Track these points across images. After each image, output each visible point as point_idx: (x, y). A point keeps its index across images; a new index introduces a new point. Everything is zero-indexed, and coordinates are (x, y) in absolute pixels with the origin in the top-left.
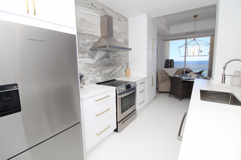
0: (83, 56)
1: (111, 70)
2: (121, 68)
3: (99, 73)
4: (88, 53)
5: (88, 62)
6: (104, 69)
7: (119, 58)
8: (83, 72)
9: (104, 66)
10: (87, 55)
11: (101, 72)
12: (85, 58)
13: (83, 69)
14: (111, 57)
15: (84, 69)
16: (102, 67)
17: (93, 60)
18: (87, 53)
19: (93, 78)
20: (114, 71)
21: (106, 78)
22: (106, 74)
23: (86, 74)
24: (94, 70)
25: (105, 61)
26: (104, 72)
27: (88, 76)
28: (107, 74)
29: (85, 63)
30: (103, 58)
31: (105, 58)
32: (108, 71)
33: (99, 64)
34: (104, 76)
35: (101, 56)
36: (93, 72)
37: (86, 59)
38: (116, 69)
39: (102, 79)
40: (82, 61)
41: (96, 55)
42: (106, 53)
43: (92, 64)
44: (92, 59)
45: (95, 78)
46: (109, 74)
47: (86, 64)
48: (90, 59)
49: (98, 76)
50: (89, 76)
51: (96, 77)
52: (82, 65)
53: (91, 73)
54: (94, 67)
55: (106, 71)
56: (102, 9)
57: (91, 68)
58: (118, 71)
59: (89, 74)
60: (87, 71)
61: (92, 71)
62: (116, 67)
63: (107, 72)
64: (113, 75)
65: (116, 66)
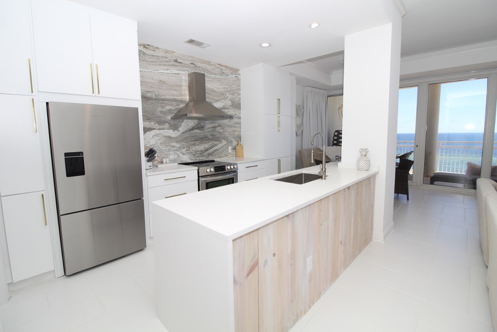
0: (162, 127)
1: (207, 146)
2: (224, 144)
3: (185, 149)
4: (169, 123)
5: (168, 134)
6: (194, 144)
7: (222, 128)
8: (160, 147)
9: (194, 141)
10: (167, 125)
11: (189, 149)
12: (163, 129)
13: (161, 143)
14: (205, 128)
15: (163, 144)
16: (190, 142)
17: (176, 132)
18: (166, 124)
19: (176, 156)
20: (211, 148)
21: (198, 157)
22: (198, 151)
23: (165, 150)
24: (178, 145)
25: (196, 133)
26: (193, 149)
27: (168, 153)
28: (200, 152)
29: (163, 136)
30: (193, 129)
31: (197, 129)
32: (201, 147)
33: (186, 138)
34: (194, 155)
35: (189, 126)
36: (175, 149)
37: (166, 130)
38: (216, 145)
39: (190, 159)
40: (160, 134)
41: (180, 126)
42: (197, 123)
43: (174, 138)
44: (174, 131)
45: (179, 156)
46: (202, 152)
47: (166, 137)
48: (171, 131)
49: (183, 154)
50: (170, 153)
51: (181, 155)
52: (159, 138)
53: (173, 149)
54: (176, 142)
55: (197, 147)
56: (192, 64)
57: (172, 143)
58: (220, 148)
59: (169, 150)
60: (167, 146)
61: (173, 147)
62: (216, 143)
63: (199, 149)
64: (209, 154)
65: (216, 141)
